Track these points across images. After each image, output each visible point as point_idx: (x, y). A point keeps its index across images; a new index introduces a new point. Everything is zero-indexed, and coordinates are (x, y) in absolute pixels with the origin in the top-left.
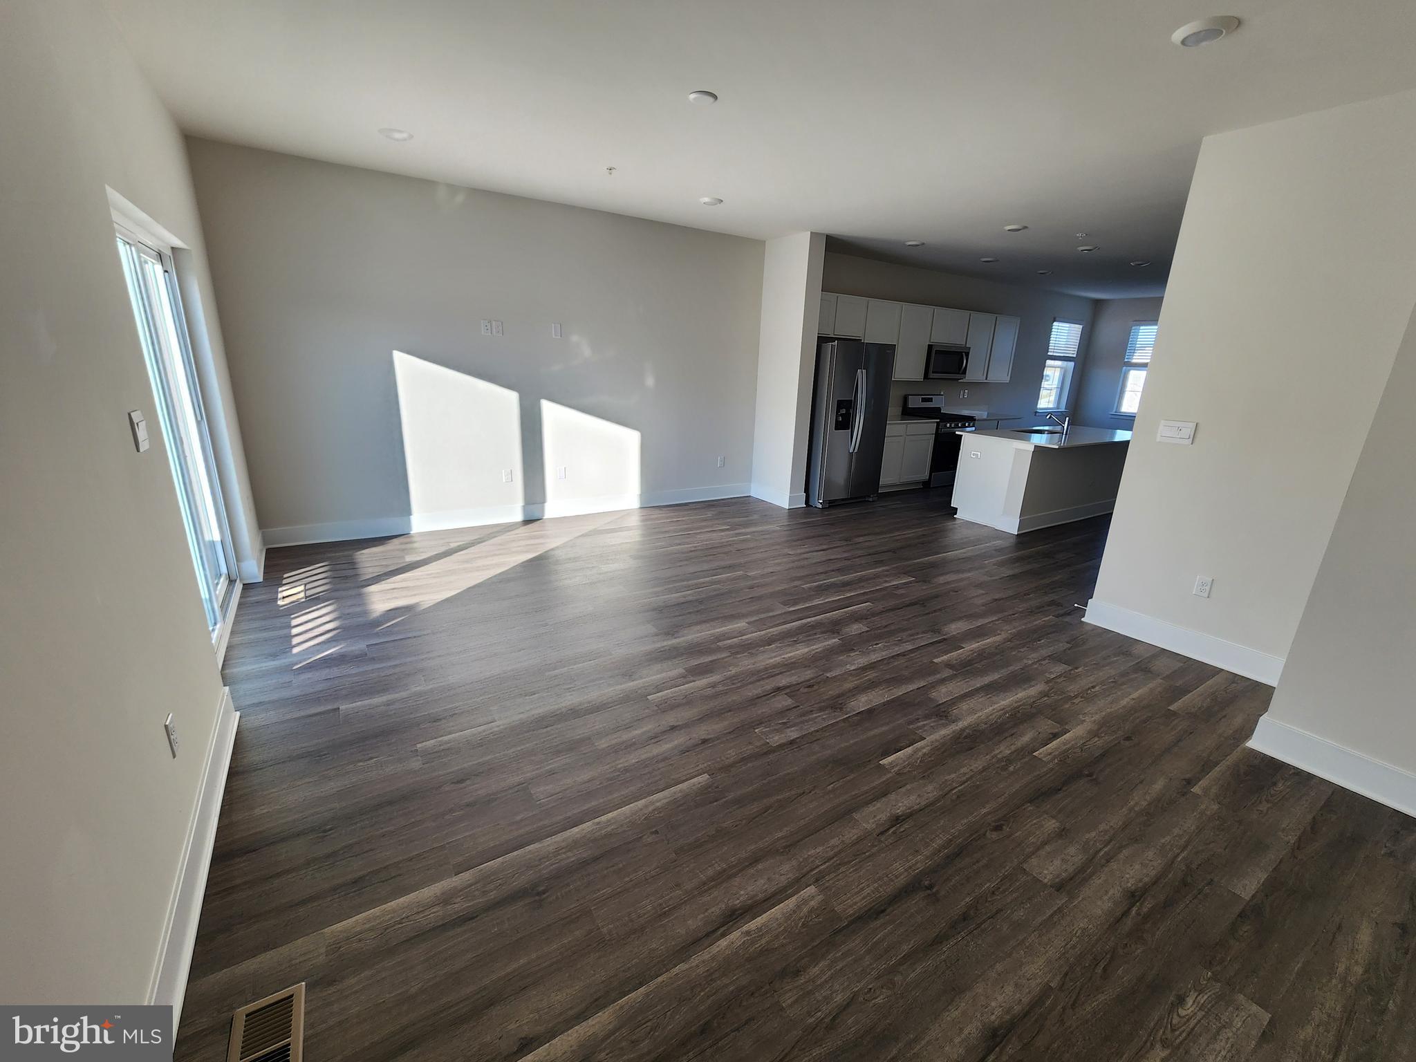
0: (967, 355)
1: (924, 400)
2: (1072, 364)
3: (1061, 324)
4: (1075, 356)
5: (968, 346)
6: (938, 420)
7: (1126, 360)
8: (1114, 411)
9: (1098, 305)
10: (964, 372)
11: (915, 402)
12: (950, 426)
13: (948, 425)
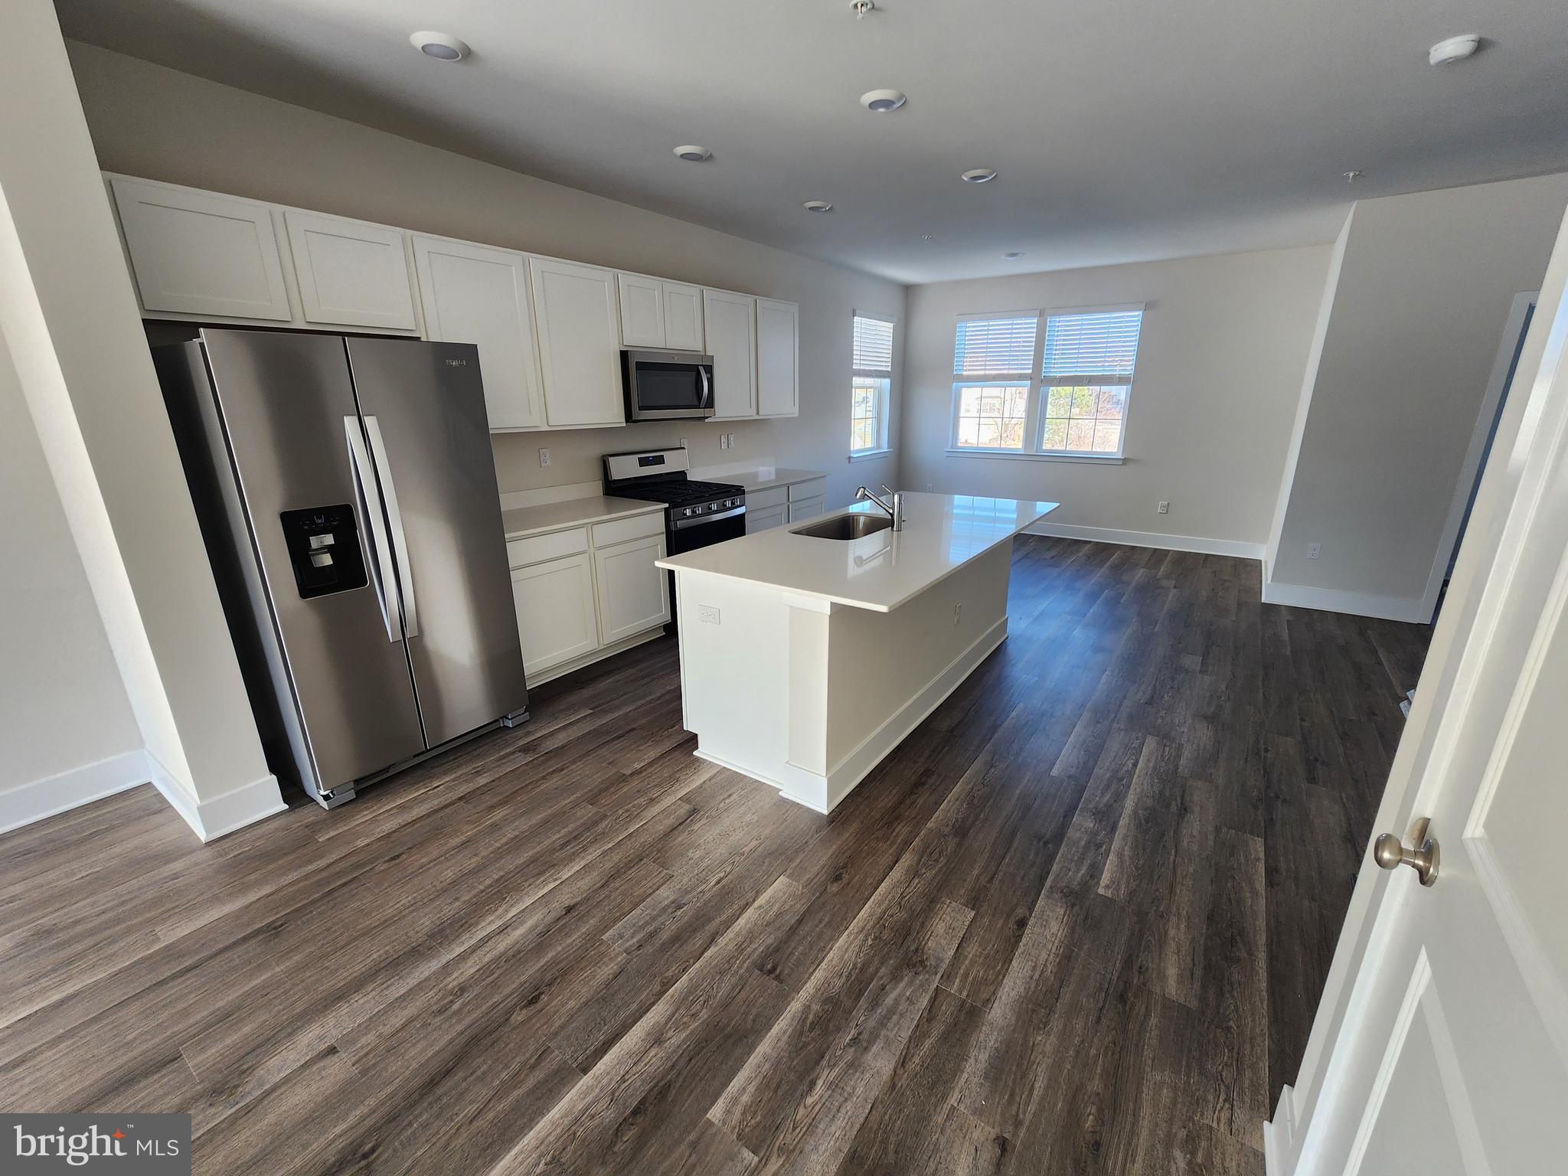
0: (709, 369)
1: (643, 462)
2: (887, 382)
3: (864, 320)
4: (889, 369)
5: (709, 353)
6: (667, 505)
7: (955, 373)
8: (950, 446)
9: (908, 291)
10: (710, 404)
11: (626, 468)
12: (693, 512)
13: (688, 512)
